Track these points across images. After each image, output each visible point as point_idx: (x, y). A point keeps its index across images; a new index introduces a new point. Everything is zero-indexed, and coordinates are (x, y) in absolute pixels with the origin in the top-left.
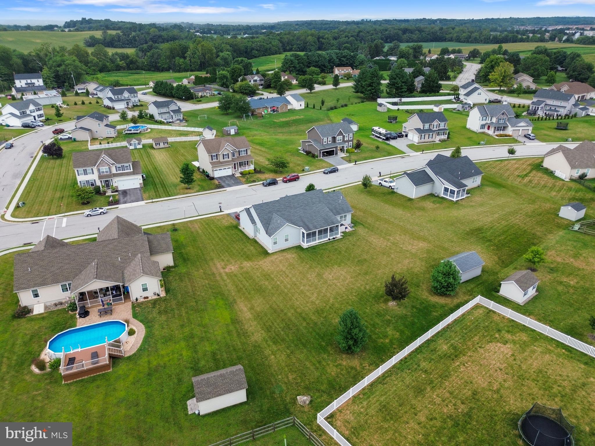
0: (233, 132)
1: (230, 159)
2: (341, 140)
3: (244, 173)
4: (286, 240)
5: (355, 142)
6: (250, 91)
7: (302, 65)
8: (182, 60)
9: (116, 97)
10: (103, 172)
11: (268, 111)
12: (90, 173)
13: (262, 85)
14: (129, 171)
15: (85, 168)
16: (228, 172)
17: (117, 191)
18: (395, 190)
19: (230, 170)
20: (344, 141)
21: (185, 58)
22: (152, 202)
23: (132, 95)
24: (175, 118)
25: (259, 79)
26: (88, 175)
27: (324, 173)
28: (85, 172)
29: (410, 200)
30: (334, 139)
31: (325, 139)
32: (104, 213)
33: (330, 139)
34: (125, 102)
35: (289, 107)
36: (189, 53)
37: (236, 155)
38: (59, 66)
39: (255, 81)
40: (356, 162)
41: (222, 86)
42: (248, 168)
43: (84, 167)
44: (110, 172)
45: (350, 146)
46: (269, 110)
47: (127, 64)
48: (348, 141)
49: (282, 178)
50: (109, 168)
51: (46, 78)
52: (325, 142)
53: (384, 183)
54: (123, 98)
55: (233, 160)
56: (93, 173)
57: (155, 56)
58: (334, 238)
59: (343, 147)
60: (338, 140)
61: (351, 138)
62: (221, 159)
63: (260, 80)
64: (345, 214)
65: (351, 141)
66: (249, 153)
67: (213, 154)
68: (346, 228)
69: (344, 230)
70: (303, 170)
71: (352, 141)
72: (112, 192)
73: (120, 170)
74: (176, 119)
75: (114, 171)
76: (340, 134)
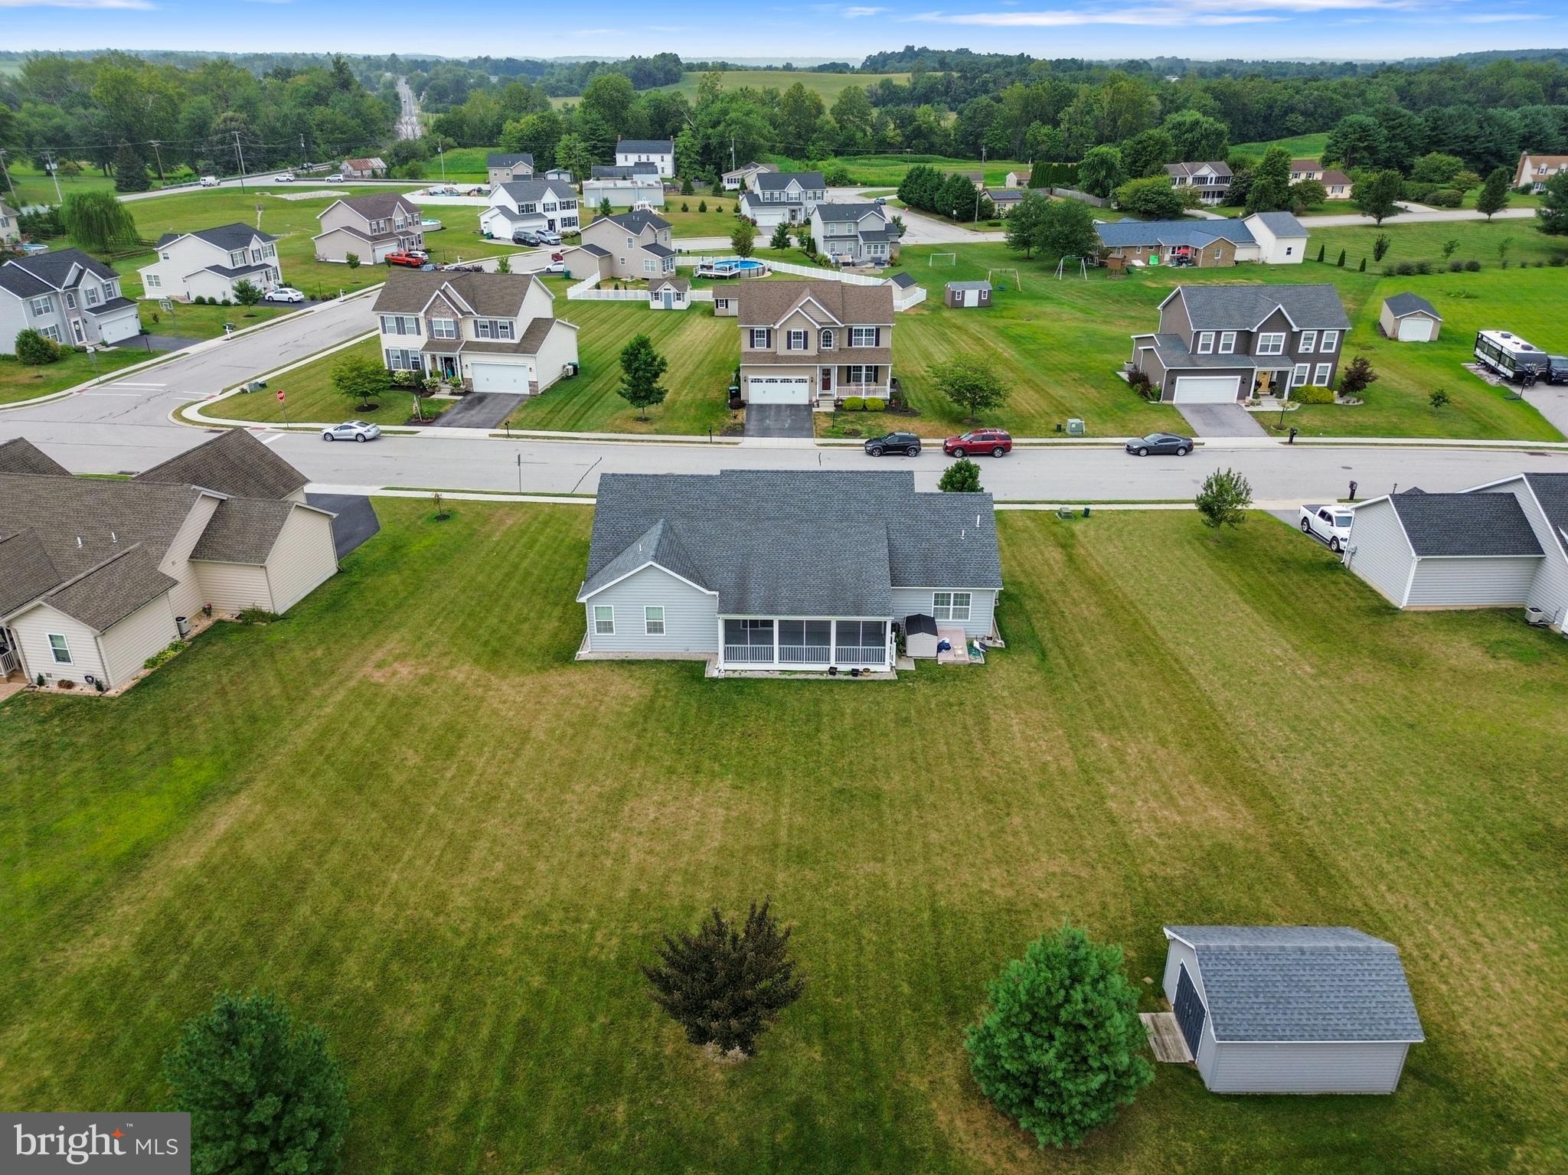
0: (971, 298)
1: (812, 351)
2: (1276, 348)
3: (846, 405)
4: (655, 628)
5: (1346, 363)
6: (1161, 207)
7: (1401, 144)
8: (1047, 129)
9: (768, 193)
10: (440, 333)
11: (1160, 260)
12: (411, 332)
13: (1220, 194)
14: (508, 341)
15: (399, 315)
16: (796, 392)
17: (467, 393)
18: (1345, 559)
19: (804, 388)
20: (1291, 352)
21: (1056, 124)
22: (508, 436)
23: (810, 193)
24: (866, 256)
25: (1214, 175)
26: (408, 336)
27: (1129, 450)
28: (401, 329)
29: (1384, 610)
30: (1247, 341)
31: (1207, 337)
32: (365, 440)
33: (1230, 337)
34: (786, 211)
35: (1242, 254)
36: (1071, 110)
37: (837, 342)
38: (715, 124)
39: (1202, 180)
40: (1293, 434)
41: (1090, 190)
42: (868, 392)
43: (399, 310)
44: (459, 336)
45: (1321, 379)
46: (1167, 257)
47: (907, 137)
48: (1315, 358)
49: (942, 441)
50: (456, 323)
51: (681, 154)
52: (1206, 347)
53: (1319, 524)
54: (784, 199)
55: (820, 356)
56: (419, 333)
57: (979, 118)
58: (855, 672)
59: (1283, 376)
60: (1264, 348)
61: (1329, 345)
62: (780, 346)
63: (1218, 180)
64: (962, 590)
65: (1326, 358)
66: (886, 341)
67: (757, 328)
68: (942, 647)
69: (931, 652)
70: (1059, 429)
71: (1334, 358)
72: (453, 394)
73: (485, 335)
74: (868, 257)
75: (469, 334)
76: (1278, 322)
